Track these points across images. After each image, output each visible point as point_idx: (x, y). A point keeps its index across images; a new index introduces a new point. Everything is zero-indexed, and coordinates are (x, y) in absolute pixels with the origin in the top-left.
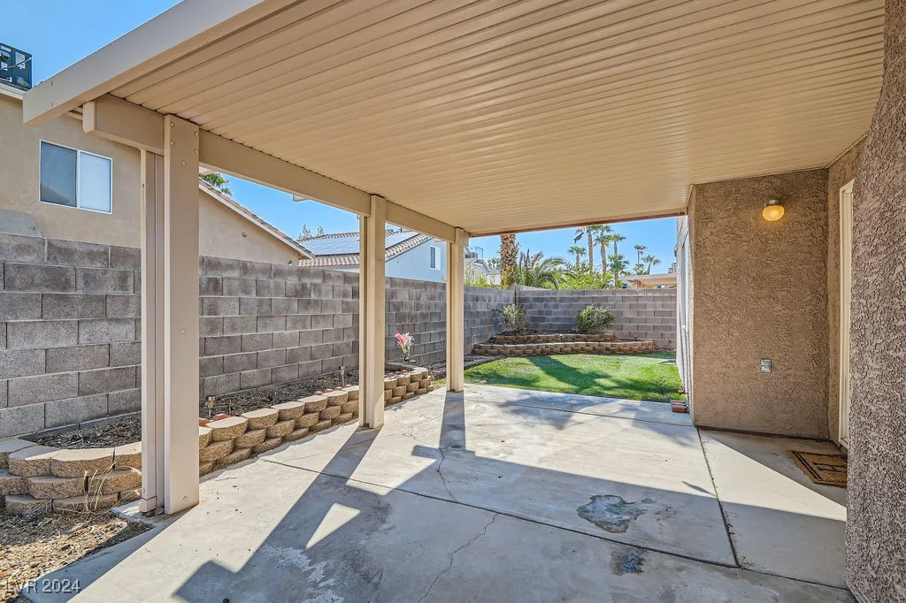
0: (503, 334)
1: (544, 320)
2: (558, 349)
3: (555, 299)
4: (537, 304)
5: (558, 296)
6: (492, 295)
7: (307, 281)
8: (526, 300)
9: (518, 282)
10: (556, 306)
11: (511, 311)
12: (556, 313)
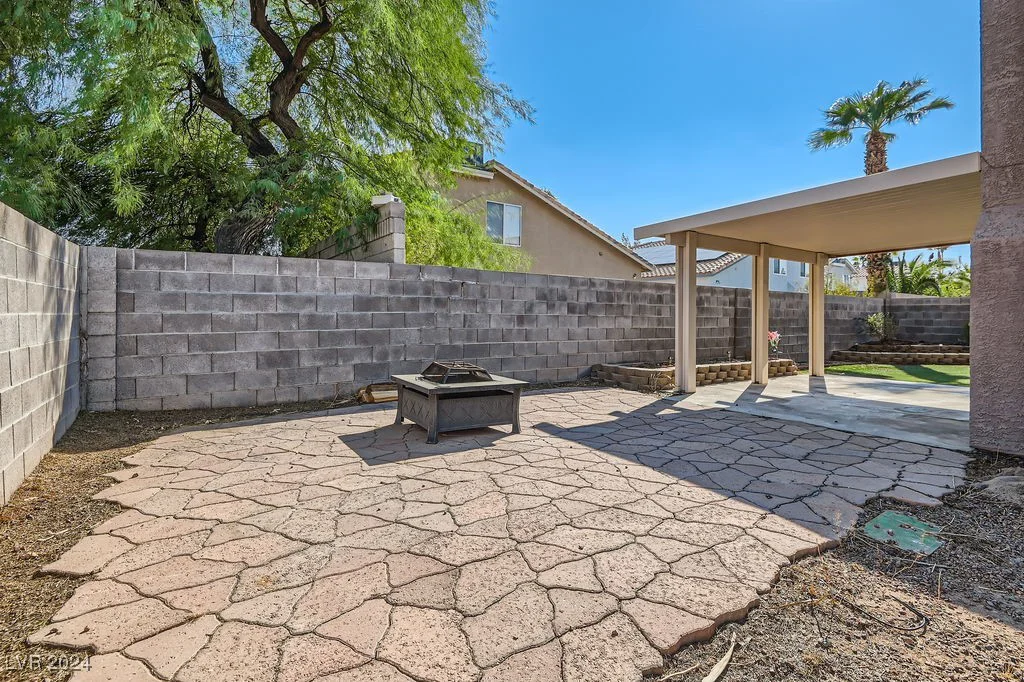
0: (869, 343)
1: (922, 330)
2: (936, 360)
3: (937, 307)
4: (914, 313)
5: (942, 304)
6: (854, 304)
7: (703, 295)
8: (899, 308)
9: (891, 289)
10: (940, 316)
11: (877, 319)
12: (939, 323)
